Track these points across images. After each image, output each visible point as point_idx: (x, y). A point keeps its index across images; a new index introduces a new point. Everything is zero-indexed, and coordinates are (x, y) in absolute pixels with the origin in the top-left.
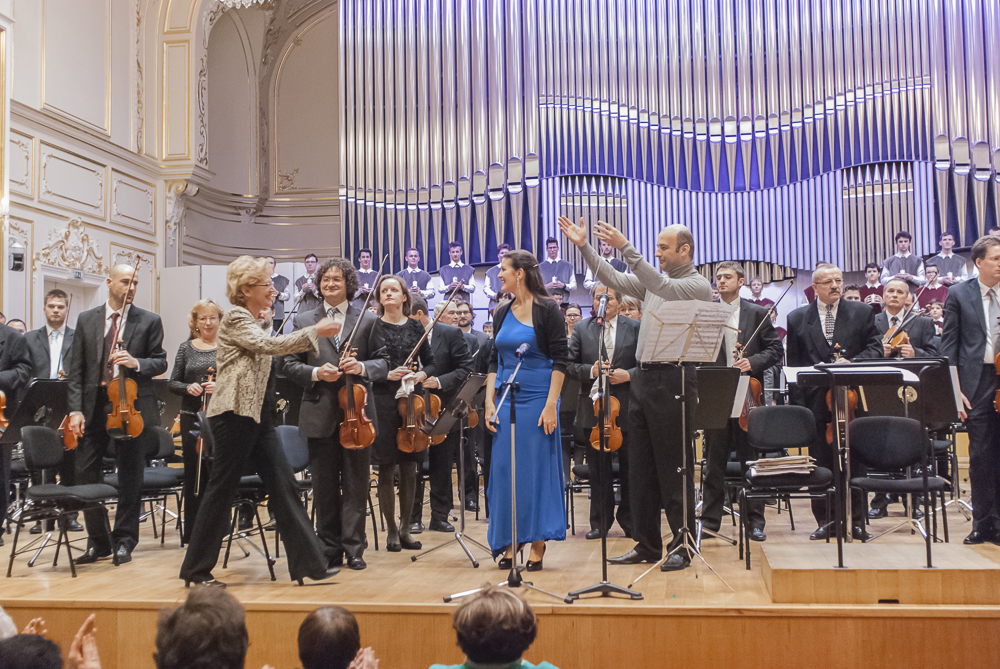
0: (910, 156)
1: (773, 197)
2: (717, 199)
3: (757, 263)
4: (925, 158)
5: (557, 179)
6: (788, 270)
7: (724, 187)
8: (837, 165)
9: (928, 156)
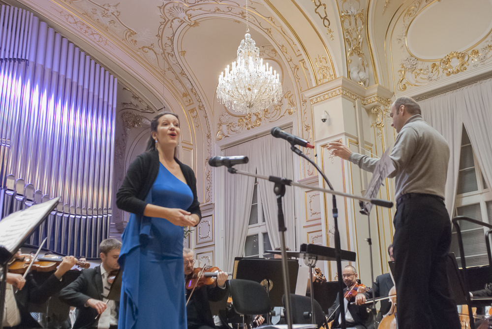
9: (2, 186)
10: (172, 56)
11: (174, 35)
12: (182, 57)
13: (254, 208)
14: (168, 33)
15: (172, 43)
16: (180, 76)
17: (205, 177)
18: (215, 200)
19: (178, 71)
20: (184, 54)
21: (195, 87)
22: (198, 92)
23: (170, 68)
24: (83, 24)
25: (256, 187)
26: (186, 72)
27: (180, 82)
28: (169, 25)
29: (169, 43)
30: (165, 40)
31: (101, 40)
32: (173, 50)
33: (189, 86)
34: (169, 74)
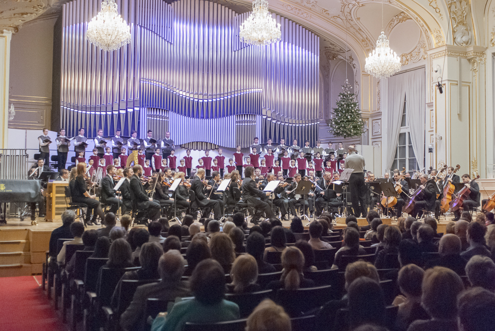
0: (255, 113)
1: (213, 122)
2: (196, 120)
3: (207, 143)
4: (259, 114)
5: (146, 108)
6: (217, 146)
7: (198, 117)
8: (234, 114)
9: (260, 113)
10: (352, 20)
11: (351, 11)
12: (358, 21)
13: (404, 117)
14: (347, 10)
15: (351, 15)
16: (358, 30)
17: (377, 94)
18: (382, 110)
19: (357, 28)
20: (359, 20)
21: (369, 37)
22: (371, 40)
23: (352, 26)
24: (296, 8)
25: (405, 103)
26: (362, 29)
27: (359, 33)
28: (347, 6)
29: (349, 14)
30: (346, 13)
31: (307, 16)
32: (352, 18)
33: (364, 36)
34: (352, 29)
